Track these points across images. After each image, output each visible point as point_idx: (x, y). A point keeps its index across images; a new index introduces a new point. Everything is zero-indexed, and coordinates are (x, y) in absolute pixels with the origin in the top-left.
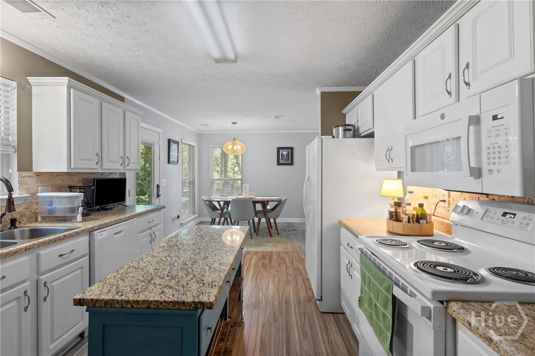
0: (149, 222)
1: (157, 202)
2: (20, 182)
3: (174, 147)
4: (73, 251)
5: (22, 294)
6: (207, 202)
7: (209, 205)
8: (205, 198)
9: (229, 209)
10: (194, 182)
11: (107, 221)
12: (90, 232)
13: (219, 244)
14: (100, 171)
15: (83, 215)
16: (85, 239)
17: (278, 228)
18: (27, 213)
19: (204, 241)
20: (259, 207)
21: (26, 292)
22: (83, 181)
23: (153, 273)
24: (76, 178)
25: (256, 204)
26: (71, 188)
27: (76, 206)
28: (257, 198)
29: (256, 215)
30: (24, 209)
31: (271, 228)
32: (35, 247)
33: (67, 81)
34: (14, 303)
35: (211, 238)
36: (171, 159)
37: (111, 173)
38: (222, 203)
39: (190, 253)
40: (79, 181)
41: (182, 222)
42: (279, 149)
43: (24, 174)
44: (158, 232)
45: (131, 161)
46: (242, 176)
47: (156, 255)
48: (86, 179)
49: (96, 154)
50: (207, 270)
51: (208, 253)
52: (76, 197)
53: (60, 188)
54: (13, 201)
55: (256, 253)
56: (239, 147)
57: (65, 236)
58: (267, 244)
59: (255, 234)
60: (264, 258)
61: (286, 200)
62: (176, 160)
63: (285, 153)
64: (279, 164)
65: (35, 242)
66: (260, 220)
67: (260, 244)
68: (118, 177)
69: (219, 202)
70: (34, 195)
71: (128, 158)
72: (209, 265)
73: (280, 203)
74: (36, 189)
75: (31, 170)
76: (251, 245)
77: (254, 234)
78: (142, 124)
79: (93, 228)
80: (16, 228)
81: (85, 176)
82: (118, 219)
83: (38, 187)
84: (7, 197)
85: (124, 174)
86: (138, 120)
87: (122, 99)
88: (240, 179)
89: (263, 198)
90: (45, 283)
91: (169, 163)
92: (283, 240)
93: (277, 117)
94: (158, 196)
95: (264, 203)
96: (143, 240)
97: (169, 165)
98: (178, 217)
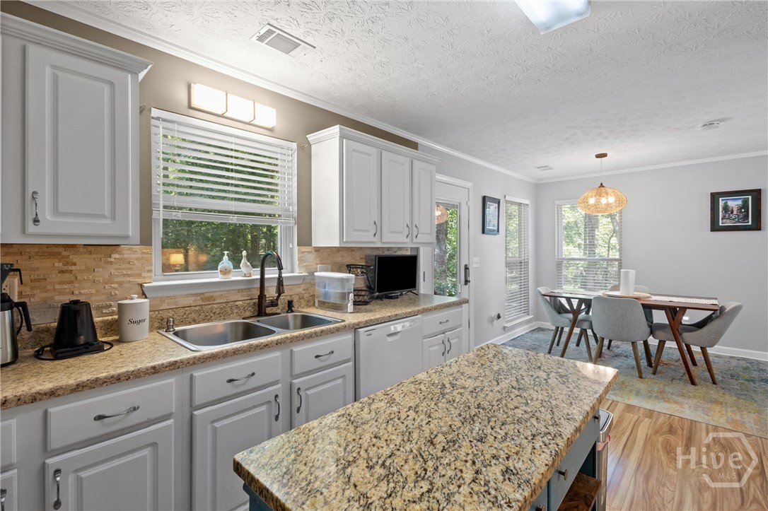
0: (441, 323)
1: (464, 292)
2: (299, 259)
3: (492, 208)
4: (333, 352)
5: (273, 399)
6: (548, 298)
7: (550, 303)
8: (543, 290)
9: (590, 314)
10: (528, 262)
11: (379, 317)
12: (355, 328)
13: (527, 404)
14: (379, 245)
15: (356, 303)
16: (349, 337)
17: (714, 367)
18: (306, 295)
19: (498, 388)
20: (660, 317)
21: (277, 396)
22: (366, 259)
23: (365, 445)
24: (358, 255)
25: (654, 311)
26: (350, 268)
27: (346, 291)
28: (654, 298)
29: (652, 333)
30: (303, 290)
31: (694, 363)
32: (288, 342)
33: (338, 130)
34: (264, 408)
35: (515, 384)
36: (487, 227)
37: (399, 249)
38: (575, 303)
39: (458, 412)
40: (361, 258)
41: (506, 325)
42: (715, 197)
43: (304, 249)
44: (456, 340)
45: (421, 231)
46: (621, 254)
47: (397, 400)
48: (369, 256)
49: (373, 222)
50: (468, 481)
51: (492, 424)
52: (347, 280)
53: (340, 267)
54: (282, 281)
55: (650, 414)
56: (611, 199)
57: (322, 331)
58: (680, 399)
59: (651, 370)
60: (671, 430)
61: (736, 310)
62: (496, 228)
63: (734, 204)
64: (715, 227)
65: (288, 335)
66: (662, 343)
67: (661, 396)
68: (408, 253)
69: (568, 299)
70: (312, 274)
71: (416, 227)
72: (478, 465)
73: (716, 314)
74: (315, 266)
75: (311, 245)
76: (638, 393)
77: (647, 371)
78: (439, 177)
79: (358, 324)
80: (292, 311)
81: (368, 252)
82: (393, 313)
83: (317, 264)
84: (277, 276)
85: (418, 249)
86: (431, 172)
87: (414, 145)
88: (616, 260)
89: (670, 299)
90: (299, 389)
91: (483, 232)
92: (729, 399)
93: (709, 125)
94: (467, 282)
95: (674, 312)
96: (431, 349)
97: (484, 235)
98: (499, 317)
